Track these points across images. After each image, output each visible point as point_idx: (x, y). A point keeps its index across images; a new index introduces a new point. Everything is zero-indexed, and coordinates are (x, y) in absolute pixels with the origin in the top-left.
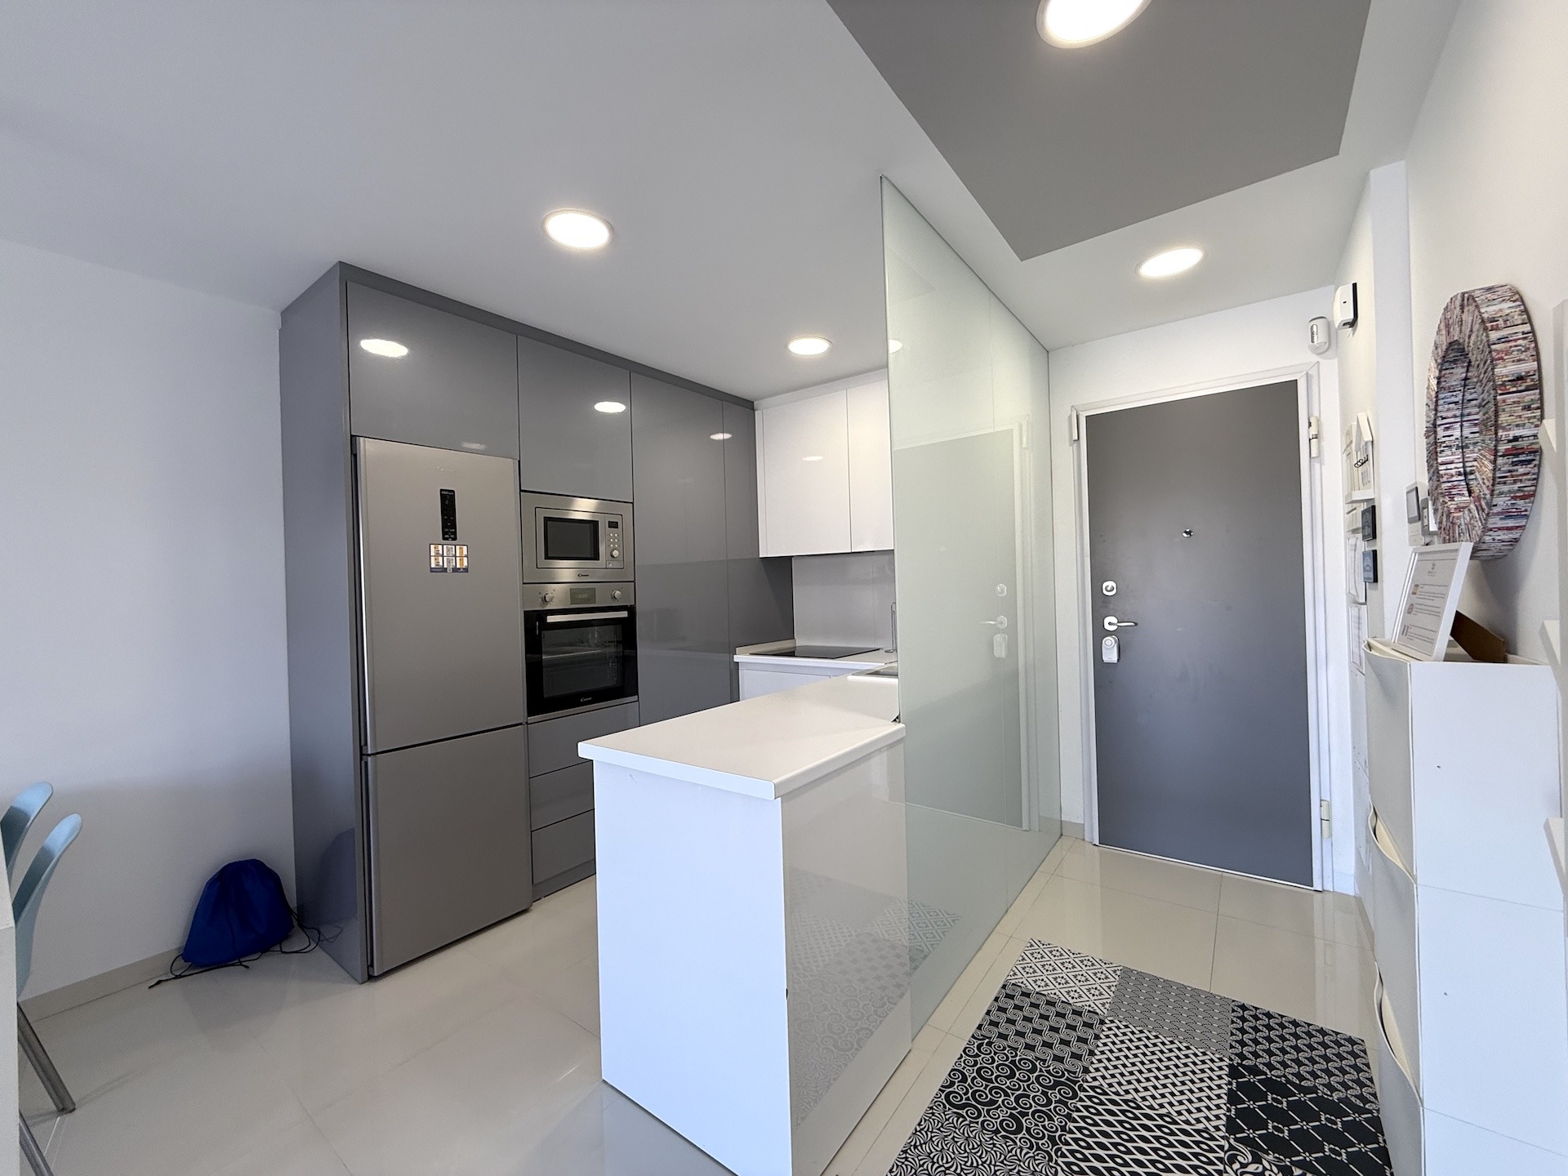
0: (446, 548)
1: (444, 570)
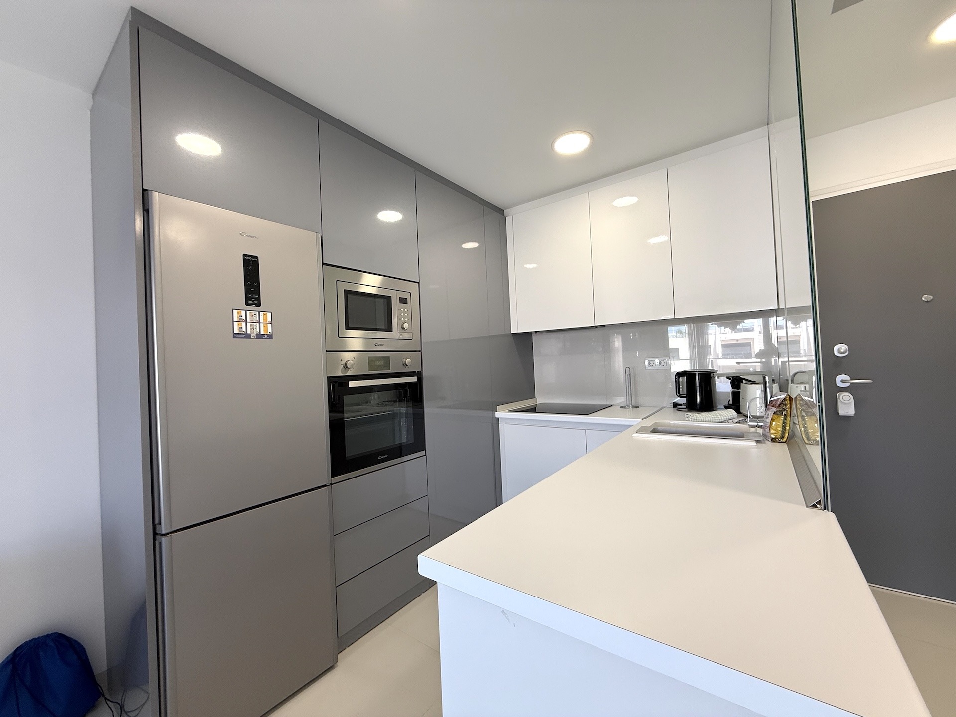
0: (251, 314)
1: (248, 336)
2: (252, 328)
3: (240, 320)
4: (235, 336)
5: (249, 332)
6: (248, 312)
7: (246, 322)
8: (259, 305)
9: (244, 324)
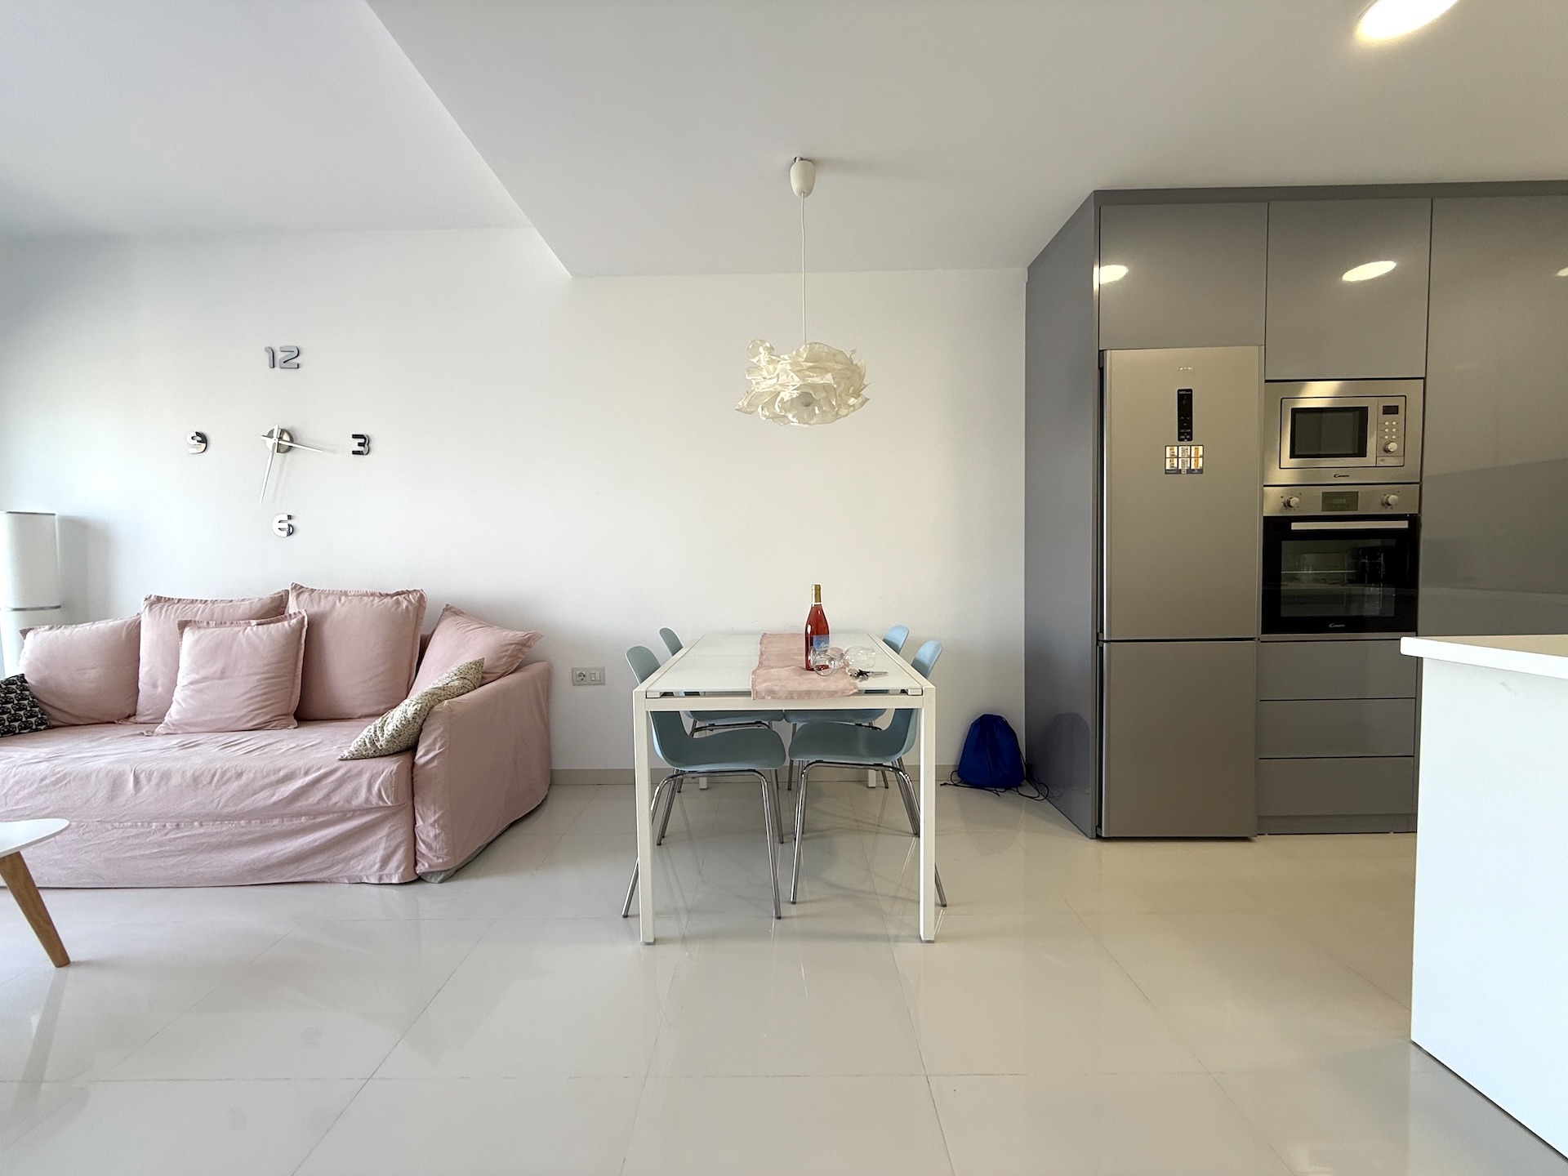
0: (1182, 450)
1: (1179, 471)
2: (1183, 463)
3: (1172, 456)
4: (1167, 472)
5: (1180, 468)
6: (1180, 448)
7: (1178, 458)
8: (1190, 439)
9: (1176, 460)
